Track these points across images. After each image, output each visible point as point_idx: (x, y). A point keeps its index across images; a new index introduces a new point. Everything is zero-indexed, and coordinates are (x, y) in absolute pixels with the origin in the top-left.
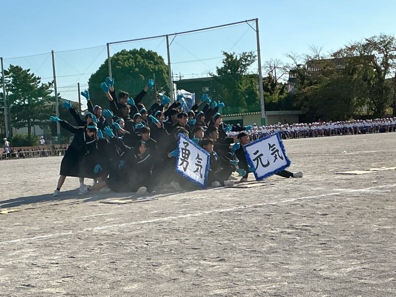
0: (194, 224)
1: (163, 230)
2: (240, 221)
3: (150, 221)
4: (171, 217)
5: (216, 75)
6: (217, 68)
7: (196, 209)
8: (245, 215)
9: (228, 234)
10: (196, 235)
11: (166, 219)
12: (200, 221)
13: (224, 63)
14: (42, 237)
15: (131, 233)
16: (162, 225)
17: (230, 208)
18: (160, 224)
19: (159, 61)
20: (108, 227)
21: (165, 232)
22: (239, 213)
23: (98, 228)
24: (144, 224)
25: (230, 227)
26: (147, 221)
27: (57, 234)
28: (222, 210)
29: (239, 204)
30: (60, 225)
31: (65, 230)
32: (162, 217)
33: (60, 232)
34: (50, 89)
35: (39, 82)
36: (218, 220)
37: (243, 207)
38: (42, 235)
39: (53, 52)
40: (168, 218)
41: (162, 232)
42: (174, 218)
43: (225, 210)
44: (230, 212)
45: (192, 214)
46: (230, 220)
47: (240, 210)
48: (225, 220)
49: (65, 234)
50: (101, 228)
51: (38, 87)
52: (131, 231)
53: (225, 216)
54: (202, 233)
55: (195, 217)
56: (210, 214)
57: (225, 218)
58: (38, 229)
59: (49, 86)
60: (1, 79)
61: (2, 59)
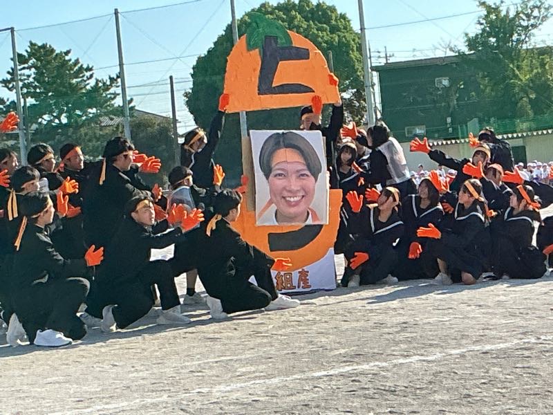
0: (429, 378)
1: (360, 392)
2: (530, 371)
3: (332, 372)
4: (377, 363)
5: (466, 50)
6: (467, 35)
7: (431, 345)
8: (538, 358)
9: (504, 400)
10: (435, 403)
11: (365, 367)
12: (441, 372)
13: (482, 24)
14: (106, 406)
15: (293, 398)
16: (359, 381)
17: (506, 341)
18: (354, 377)
19: (341, 24)
20: (243, 385)
21: (366, 397)
22: (527, 353)
23: (222, 387)
24: (320, 378)
25: (508, 385)
26: (325, 373)
27: (138, 401)
28: (488, 347)
29: (524, 333)
30: (142, 382)
31: (153, 391)
32: (358, 364)
33: (143, 397)
34: (112, 90)
35: (91, 76)
36: (480, 368)
37: (533, 340)
38: (107, 404)
39: (116, 13)
40: (372, 364)
41: (359, 396)
42: (384, 364)
43: (493, 347)
44: (504, 351)
45: (422, 355)
46: (505, 369)
47: (526, 345)
48: (496, 369)
49: (154, 401)
50: (228, 388)
51: (88, 87)
52: (292, 395)
53: (495, 361)
54: (446, 397)
55: (429, 362)
56: (463, 356)
57: (494, 365)
58: (98, 390)
59: (111, 85)
60: (13, 73)
61: (12, 30)
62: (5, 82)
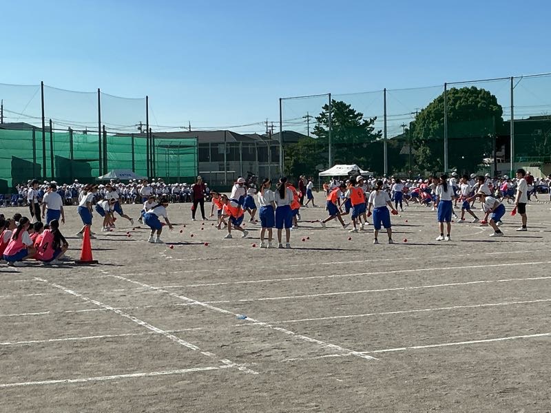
34: (371, 126)
35: (361, 118)
39: (385, 90)
51: (360, 124)
59: (370, 123)
60: (323, 115)
61: (330, 94)
62: (318, 119)
